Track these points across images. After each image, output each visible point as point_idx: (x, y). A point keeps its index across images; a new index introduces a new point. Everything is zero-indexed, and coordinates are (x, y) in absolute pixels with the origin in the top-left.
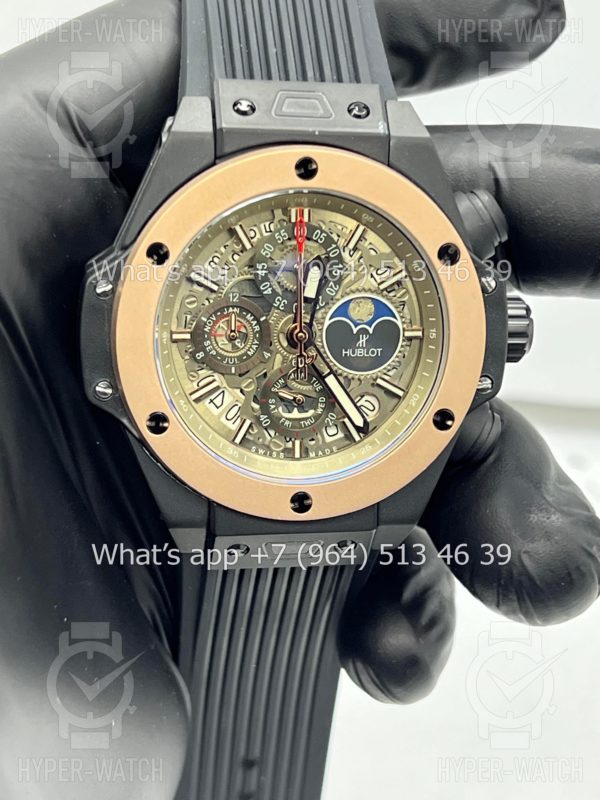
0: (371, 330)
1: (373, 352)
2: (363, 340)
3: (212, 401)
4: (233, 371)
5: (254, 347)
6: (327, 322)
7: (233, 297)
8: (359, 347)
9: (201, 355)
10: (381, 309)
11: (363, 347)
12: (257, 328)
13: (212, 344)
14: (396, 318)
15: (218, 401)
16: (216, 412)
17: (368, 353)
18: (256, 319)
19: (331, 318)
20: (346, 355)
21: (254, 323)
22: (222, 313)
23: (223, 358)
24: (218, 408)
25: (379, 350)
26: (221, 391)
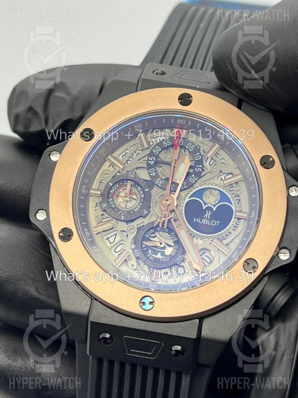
0: (214, 209)
1: (214, 223)
2: (208, 214)
3: (108, 238)
4: (122, 218)
5: (139, 207)
6: (187, 200)
7: (131, 174)
8: (205, 218)
9: (104, 205)
10: (224, 197)
11: (207, 219)
12: (143, 196)
13: (113, 201)
14: (232, 205)
15: (111, 240)
16: (109, 245)
17: (210, 223)
18: (143, 190)
19: (189, 198)
20: (196, 221)
21: (142, 192)
22: (123, 183)
23: (119, 210)
24: (111, 243)
25: (218, 222)
26: (115, 233)
